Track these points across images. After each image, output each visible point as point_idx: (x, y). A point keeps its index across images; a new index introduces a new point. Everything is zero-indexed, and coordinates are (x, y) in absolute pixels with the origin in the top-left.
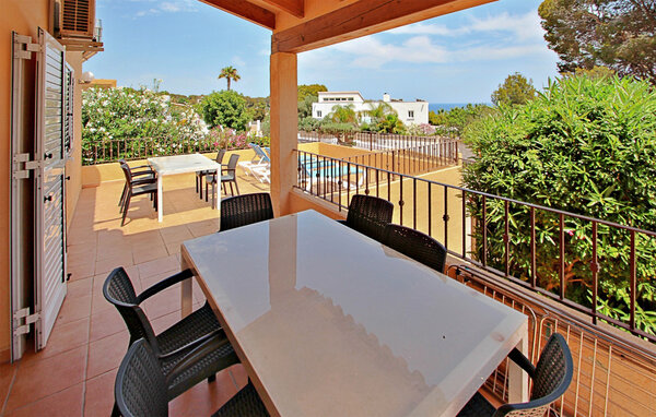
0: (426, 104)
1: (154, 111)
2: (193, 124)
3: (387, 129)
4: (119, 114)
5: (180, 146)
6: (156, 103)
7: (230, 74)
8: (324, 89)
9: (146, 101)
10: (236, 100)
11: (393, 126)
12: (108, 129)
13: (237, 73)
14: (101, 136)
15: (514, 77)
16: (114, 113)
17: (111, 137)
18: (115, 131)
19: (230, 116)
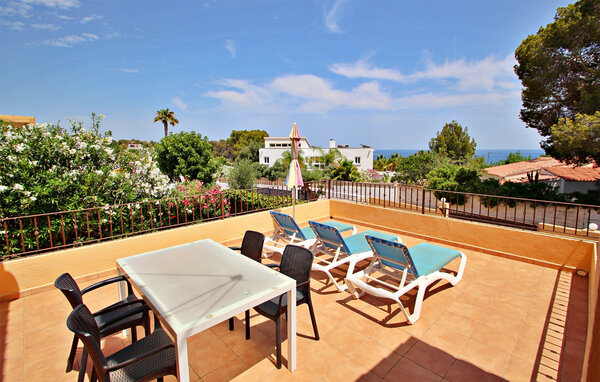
0: (372, 150)
1: (95, 159)
2: (152, 176)
3: (343, 175)
4: (42, 162)
5: (138, 206)
6: (97, 147)
7: (166, 117)
8: (264, 134)
9: (84, 145)
10: (201, 144)
11: (349, 172)
12: (28, 187)
13: (175, 116)
14: (18, 196)
15: (451, 126)
16: (35, 163)
17: (34, 199)
18: (39, 188)
19: (196, 164)
